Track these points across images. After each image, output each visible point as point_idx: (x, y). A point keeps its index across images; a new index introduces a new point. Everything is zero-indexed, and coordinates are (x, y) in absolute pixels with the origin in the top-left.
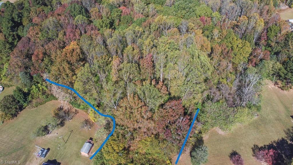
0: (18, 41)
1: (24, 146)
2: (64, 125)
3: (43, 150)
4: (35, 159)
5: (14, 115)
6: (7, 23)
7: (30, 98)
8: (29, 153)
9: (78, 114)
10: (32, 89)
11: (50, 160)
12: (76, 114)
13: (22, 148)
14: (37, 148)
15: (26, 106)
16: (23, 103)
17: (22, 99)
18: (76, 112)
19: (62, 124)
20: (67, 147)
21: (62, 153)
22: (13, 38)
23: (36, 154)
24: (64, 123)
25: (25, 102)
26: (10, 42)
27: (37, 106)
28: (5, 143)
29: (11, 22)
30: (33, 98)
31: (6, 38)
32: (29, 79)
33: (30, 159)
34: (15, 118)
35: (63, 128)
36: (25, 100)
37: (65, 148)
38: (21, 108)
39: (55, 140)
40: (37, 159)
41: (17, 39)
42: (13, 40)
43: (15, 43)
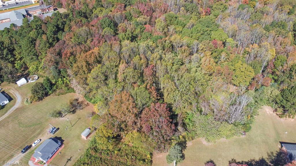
0: (56, 43)
1: (41, 123)
2: (75, 113)
3: (54, 128)
4: (47, 134)
5: (40, 99)
6: (52, 28)
7: (54, 88)
8: (44, 128)
9: (88, 107)
10: (58, 81)
11: (57, 137)
12: (87, 106)
13: (39, 124)
14: (50, 126)
15: (51, 94)
16: (49, 90)
17: (49, 87)
18: (88, 105)
19: (74, 112)
20: (73, 130)
21: (67, 134)
22: (53, 39)
23: (48, 130)
24: (76, 111)
25: (50, 90)
26: (50, 42)
27: (59, 95)
28: (28, 118)
29: (55, 28)
30: (57, 88)
31: (47, 39)
32: (57, 73)
33: (43, 133)
34: (41, 101)
35: (74, 115)
36: (51, 88)
37: (71, 130)
38: (47, 94)
39: (65, 122)
40: (48, 134)
41: (56, 41)
42: (53, 41)
43: (54, 44)
